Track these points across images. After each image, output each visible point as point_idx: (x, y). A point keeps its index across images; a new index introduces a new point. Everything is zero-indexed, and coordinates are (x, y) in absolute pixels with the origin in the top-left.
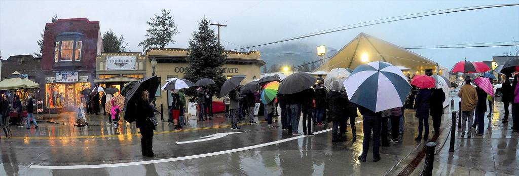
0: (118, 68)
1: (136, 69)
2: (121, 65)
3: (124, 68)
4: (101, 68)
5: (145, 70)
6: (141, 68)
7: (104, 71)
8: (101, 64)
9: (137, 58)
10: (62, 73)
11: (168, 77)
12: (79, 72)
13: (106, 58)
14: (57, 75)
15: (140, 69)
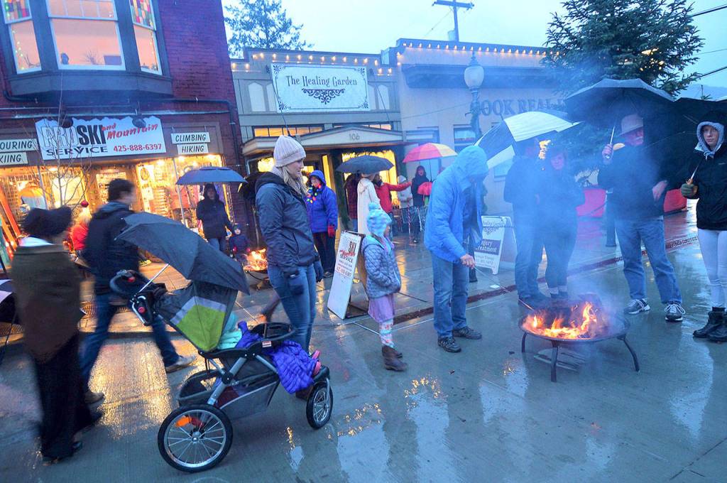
0: (315, 104)
1: (372, 107)
2: (325, 95)
3: (336, 104)
4: (257, 105)
5: (396, 109)
6: (385, 104)
7: (268, 114)
8: (255, 90)
9: (371, 72)
10: (77, 123)
11: (456, 130)
12: (164, 119)
13: (268, 70)
14: (42, 127)
15: (381, 108)
